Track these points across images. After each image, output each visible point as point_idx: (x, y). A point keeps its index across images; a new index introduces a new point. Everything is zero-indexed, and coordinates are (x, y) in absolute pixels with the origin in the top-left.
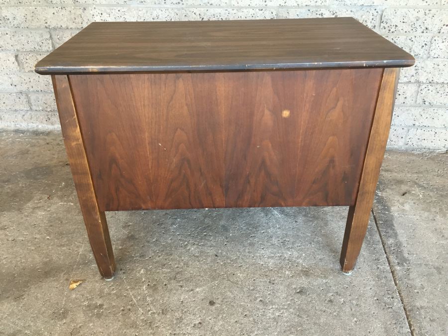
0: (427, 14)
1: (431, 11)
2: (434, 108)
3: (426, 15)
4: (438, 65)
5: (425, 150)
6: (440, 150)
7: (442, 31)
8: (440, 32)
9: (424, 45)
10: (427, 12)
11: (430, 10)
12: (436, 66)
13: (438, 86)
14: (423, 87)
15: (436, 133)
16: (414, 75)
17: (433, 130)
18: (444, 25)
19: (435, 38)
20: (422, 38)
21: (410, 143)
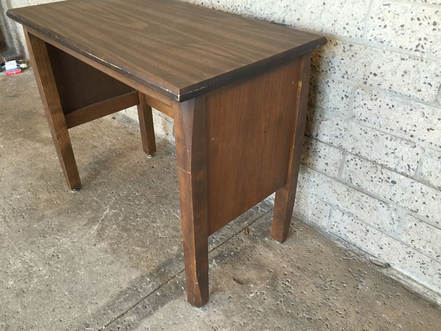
0: (346, 50)
1: (352, 48)
2: (363, 194)
3: (344, 52)
4: (366, 133)
5: (354, 248)
6: (373, 258)
7: (369, 82)
8: (365, 83)
9: (344, 96)
10: (347, 47)
11: (351, 46)
12: (363, 133)
13: (369, 164)
14: (349, 157)
15: (368, 231)
16: (339, 136)
17: (364, 225)
18: (371, 73)
19: (358, 90)
20: (341, 85)
21: (335, 228)
